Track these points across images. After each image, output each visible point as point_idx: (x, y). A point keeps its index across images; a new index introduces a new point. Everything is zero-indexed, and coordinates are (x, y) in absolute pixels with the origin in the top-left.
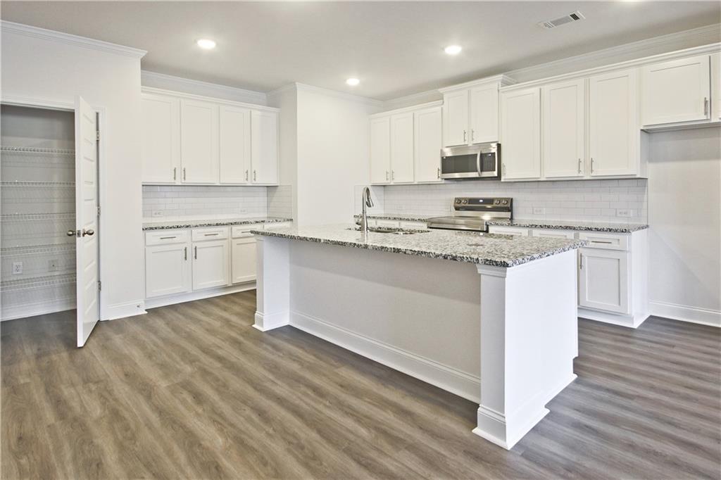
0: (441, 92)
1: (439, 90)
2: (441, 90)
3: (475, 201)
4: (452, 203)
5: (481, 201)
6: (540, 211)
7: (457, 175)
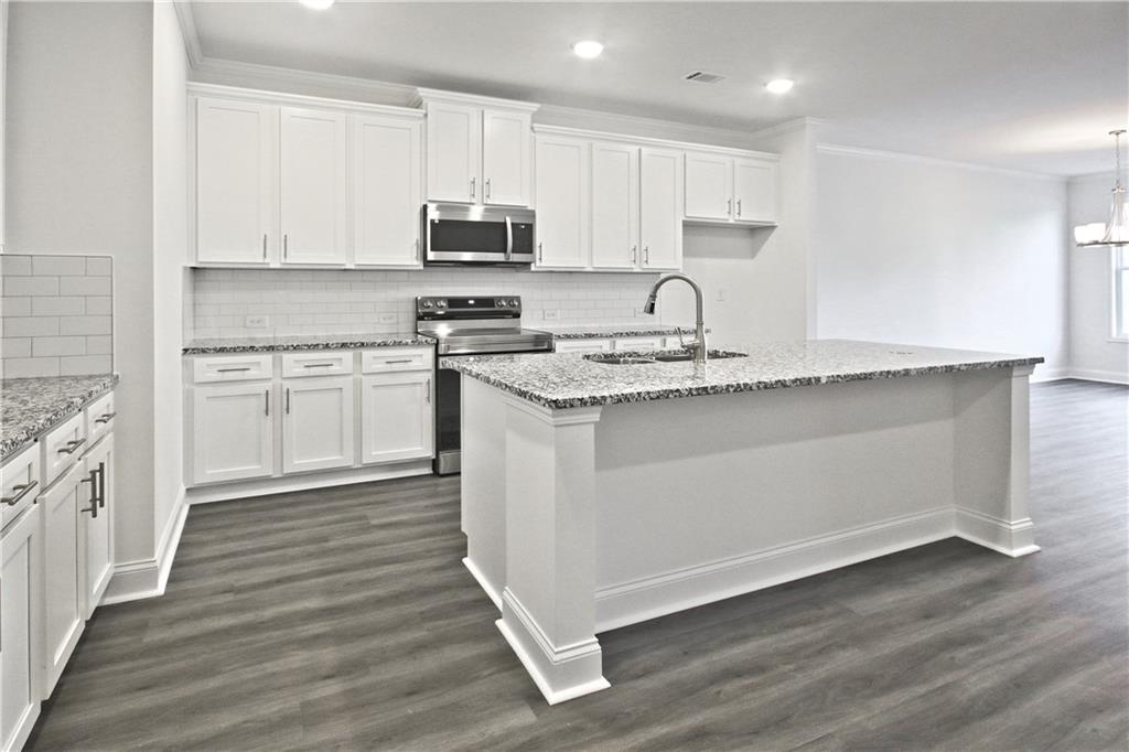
0: (421, 94)
1: (419, 89)
2: (423, 92)
3: (462, 302)
4: (411, 307)
5: (471, 302)
6: (553, 315)
7: (467, 256)
